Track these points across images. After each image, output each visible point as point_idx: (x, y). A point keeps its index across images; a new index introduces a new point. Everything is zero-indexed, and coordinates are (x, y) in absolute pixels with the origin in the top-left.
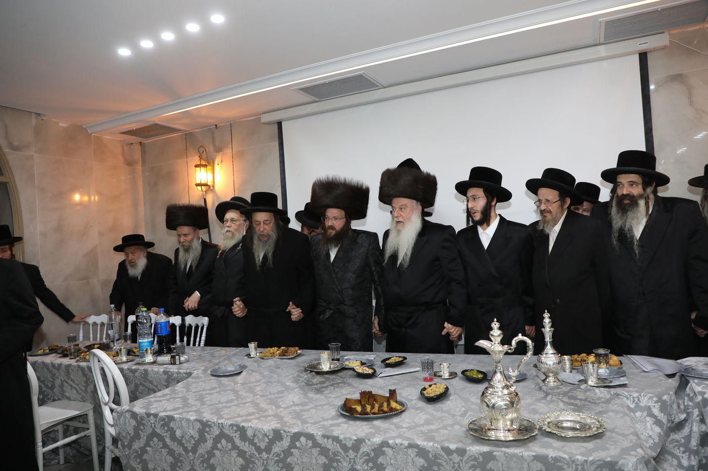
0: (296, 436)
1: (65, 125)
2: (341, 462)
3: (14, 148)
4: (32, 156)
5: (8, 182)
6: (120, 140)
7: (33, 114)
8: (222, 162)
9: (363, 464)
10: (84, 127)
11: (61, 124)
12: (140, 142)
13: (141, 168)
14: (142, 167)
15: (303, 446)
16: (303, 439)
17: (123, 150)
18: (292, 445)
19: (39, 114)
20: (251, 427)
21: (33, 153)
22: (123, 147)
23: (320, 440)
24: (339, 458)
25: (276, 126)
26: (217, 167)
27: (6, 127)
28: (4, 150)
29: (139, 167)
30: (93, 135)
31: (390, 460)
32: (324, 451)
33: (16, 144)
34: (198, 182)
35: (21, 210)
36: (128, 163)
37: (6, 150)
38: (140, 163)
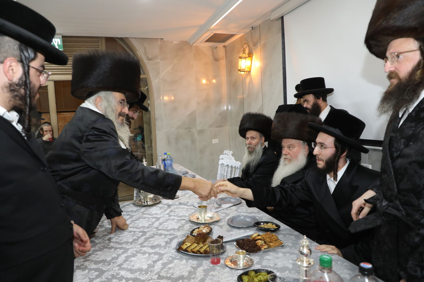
1: (177, 42)
3: (149, 59)
4: (159, 62)
5: (146, 78)
6: (211, 46)
7: (159, 40)
8: (256, 53)
10: (188, 41)
11: (174, 42)
12: (224, 46)
14: (226, 61)
17: (213, 52)
19: (162, 39)
22: (213, 50)
25: (280, 21)
26: (254, 56)
27: (145, 48)
29: (223, 62)
30: (193, 45)
33: (150, 57)
34: (239, 68)
36: (216, 60)
37: (145, 61)
38: (225, 59)
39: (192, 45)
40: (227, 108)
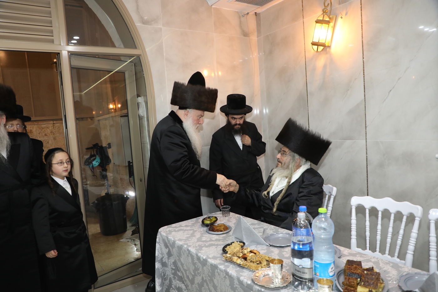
3: (145, 22)
4: (161, 29)
5: (140, 55)
6: (238, 12)
8: (346, 14)
12: (256, 13)
13: (257, 39)
14: (257, 37)
17: (240, 22)
21: (162, 27)
22: (240, 17)
26: (339, 22)
28: (136, 24)
29: (254, 38)
30: (213, 7)
33: (146, 18)
35: (152, 81)
36: (245, 34)
37: (138, 24)
38: (256, 34)
39: (212, 5)
40: (261, 112)
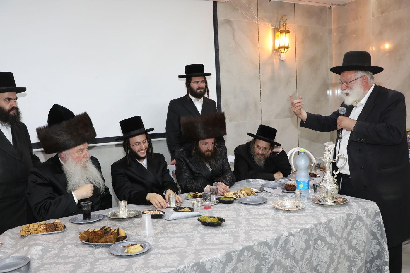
0: (242, 252)
2: (268, 259)
9: (279, 254)
15: (245, 258)
16: (246, 253)
18: (239, 261)
20: (209, 260)
23: (256, 248)
24: (267, 256)
31: (292, 243)
32: (257, 255)
